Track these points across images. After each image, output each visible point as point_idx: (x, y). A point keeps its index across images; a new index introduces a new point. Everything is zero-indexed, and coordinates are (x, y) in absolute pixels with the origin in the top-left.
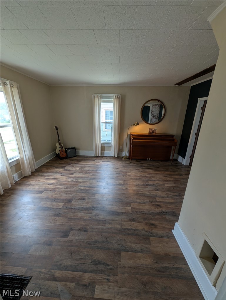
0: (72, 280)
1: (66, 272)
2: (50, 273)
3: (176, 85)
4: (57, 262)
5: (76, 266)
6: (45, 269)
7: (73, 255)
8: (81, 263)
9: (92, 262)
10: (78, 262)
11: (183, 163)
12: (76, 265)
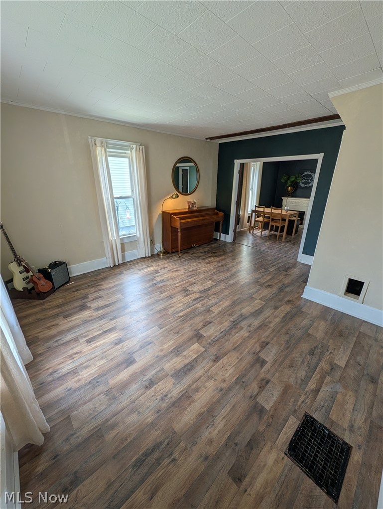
0: (323, 377)
1: (312, 378)
2: (308, 393)
3: (207, 139)
4: (296, 382)
5: (309, 368)
6: (301, 396)
7: (295, 366)
8: (308, 363)
9: (309, 355)
10: (306, 365)
11: (227, 241)
12: (307, 368)
